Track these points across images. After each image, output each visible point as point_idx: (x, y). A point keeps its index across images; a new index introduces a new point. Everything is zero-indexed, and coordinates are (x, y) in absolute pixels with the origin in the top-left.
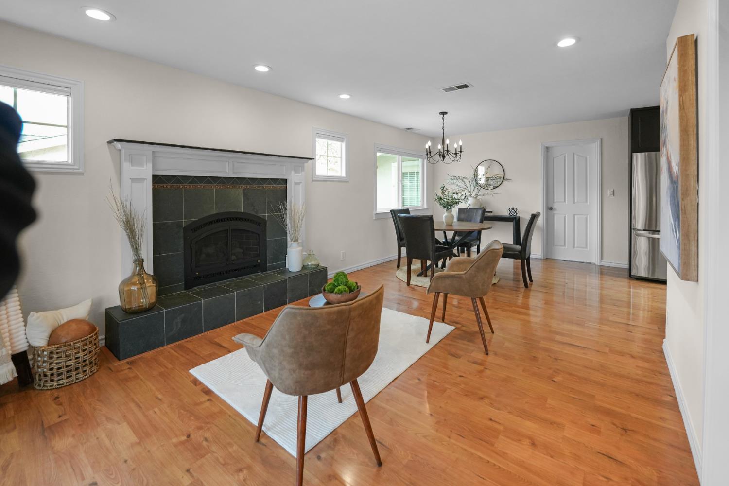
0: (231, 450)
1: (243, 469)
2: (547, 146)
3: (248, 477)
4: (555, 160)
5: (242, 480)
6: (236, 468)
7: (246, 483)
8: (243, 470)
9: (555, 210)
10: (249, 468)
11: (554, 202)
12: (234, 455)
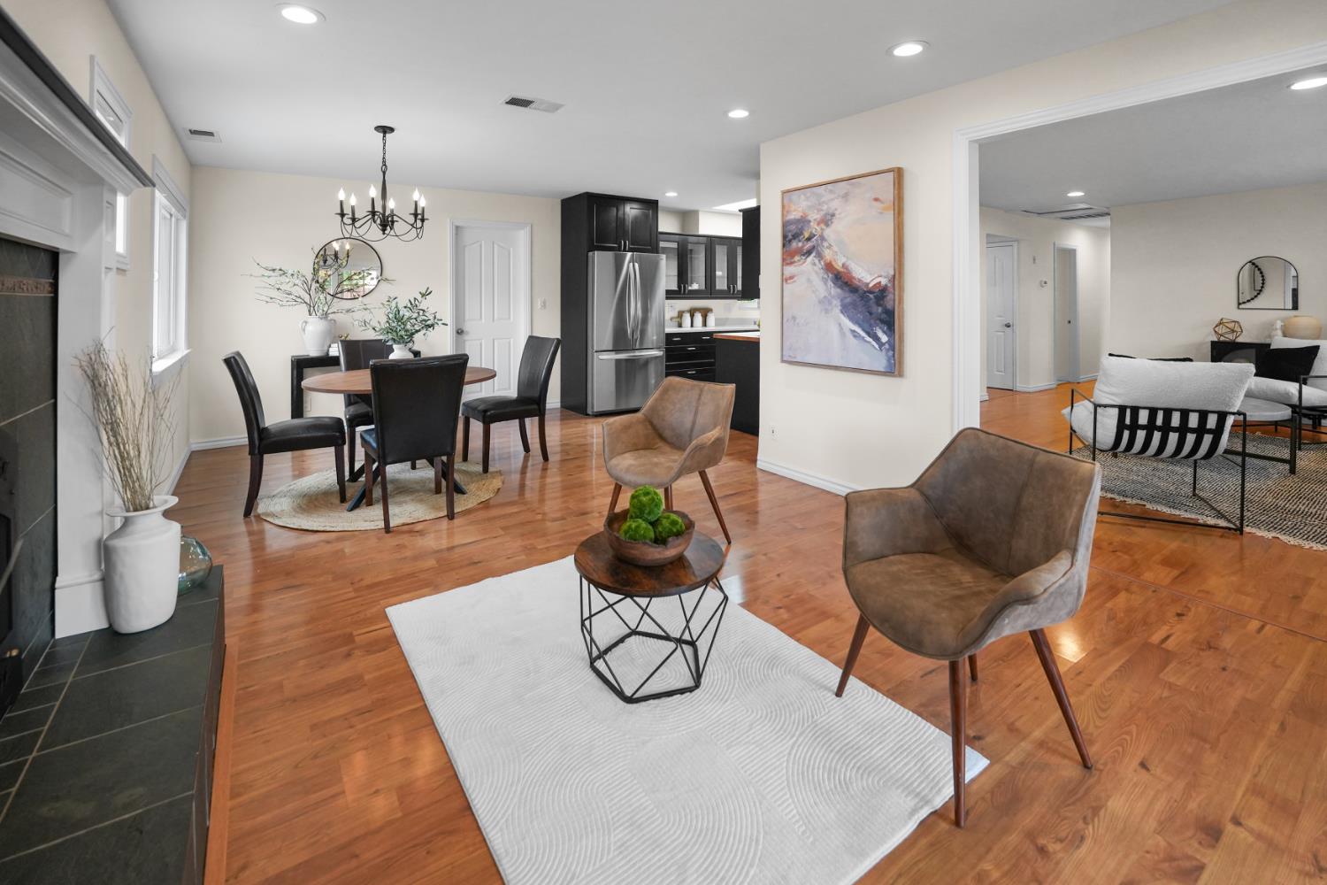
0: (995, 875)
1: (1037, 846)
2: (458, 224)
3: (1052, 836)
4: (467, 249)
5: (1063, 845)
6: (1039, 860)
7: (1067, 837)
8: (1040, 845)
9: (468, 333)
10: (1031, 836)
11: (464, 321)
12: (1006, 867)
